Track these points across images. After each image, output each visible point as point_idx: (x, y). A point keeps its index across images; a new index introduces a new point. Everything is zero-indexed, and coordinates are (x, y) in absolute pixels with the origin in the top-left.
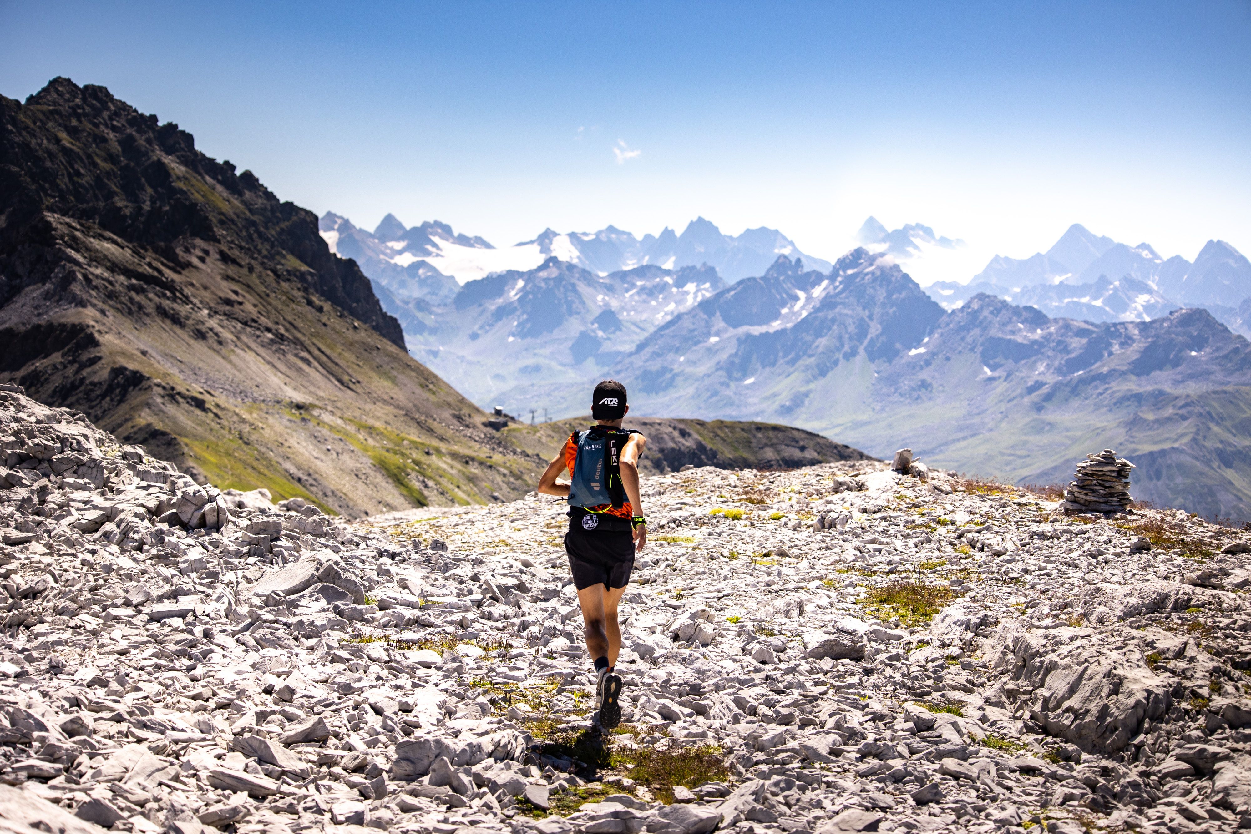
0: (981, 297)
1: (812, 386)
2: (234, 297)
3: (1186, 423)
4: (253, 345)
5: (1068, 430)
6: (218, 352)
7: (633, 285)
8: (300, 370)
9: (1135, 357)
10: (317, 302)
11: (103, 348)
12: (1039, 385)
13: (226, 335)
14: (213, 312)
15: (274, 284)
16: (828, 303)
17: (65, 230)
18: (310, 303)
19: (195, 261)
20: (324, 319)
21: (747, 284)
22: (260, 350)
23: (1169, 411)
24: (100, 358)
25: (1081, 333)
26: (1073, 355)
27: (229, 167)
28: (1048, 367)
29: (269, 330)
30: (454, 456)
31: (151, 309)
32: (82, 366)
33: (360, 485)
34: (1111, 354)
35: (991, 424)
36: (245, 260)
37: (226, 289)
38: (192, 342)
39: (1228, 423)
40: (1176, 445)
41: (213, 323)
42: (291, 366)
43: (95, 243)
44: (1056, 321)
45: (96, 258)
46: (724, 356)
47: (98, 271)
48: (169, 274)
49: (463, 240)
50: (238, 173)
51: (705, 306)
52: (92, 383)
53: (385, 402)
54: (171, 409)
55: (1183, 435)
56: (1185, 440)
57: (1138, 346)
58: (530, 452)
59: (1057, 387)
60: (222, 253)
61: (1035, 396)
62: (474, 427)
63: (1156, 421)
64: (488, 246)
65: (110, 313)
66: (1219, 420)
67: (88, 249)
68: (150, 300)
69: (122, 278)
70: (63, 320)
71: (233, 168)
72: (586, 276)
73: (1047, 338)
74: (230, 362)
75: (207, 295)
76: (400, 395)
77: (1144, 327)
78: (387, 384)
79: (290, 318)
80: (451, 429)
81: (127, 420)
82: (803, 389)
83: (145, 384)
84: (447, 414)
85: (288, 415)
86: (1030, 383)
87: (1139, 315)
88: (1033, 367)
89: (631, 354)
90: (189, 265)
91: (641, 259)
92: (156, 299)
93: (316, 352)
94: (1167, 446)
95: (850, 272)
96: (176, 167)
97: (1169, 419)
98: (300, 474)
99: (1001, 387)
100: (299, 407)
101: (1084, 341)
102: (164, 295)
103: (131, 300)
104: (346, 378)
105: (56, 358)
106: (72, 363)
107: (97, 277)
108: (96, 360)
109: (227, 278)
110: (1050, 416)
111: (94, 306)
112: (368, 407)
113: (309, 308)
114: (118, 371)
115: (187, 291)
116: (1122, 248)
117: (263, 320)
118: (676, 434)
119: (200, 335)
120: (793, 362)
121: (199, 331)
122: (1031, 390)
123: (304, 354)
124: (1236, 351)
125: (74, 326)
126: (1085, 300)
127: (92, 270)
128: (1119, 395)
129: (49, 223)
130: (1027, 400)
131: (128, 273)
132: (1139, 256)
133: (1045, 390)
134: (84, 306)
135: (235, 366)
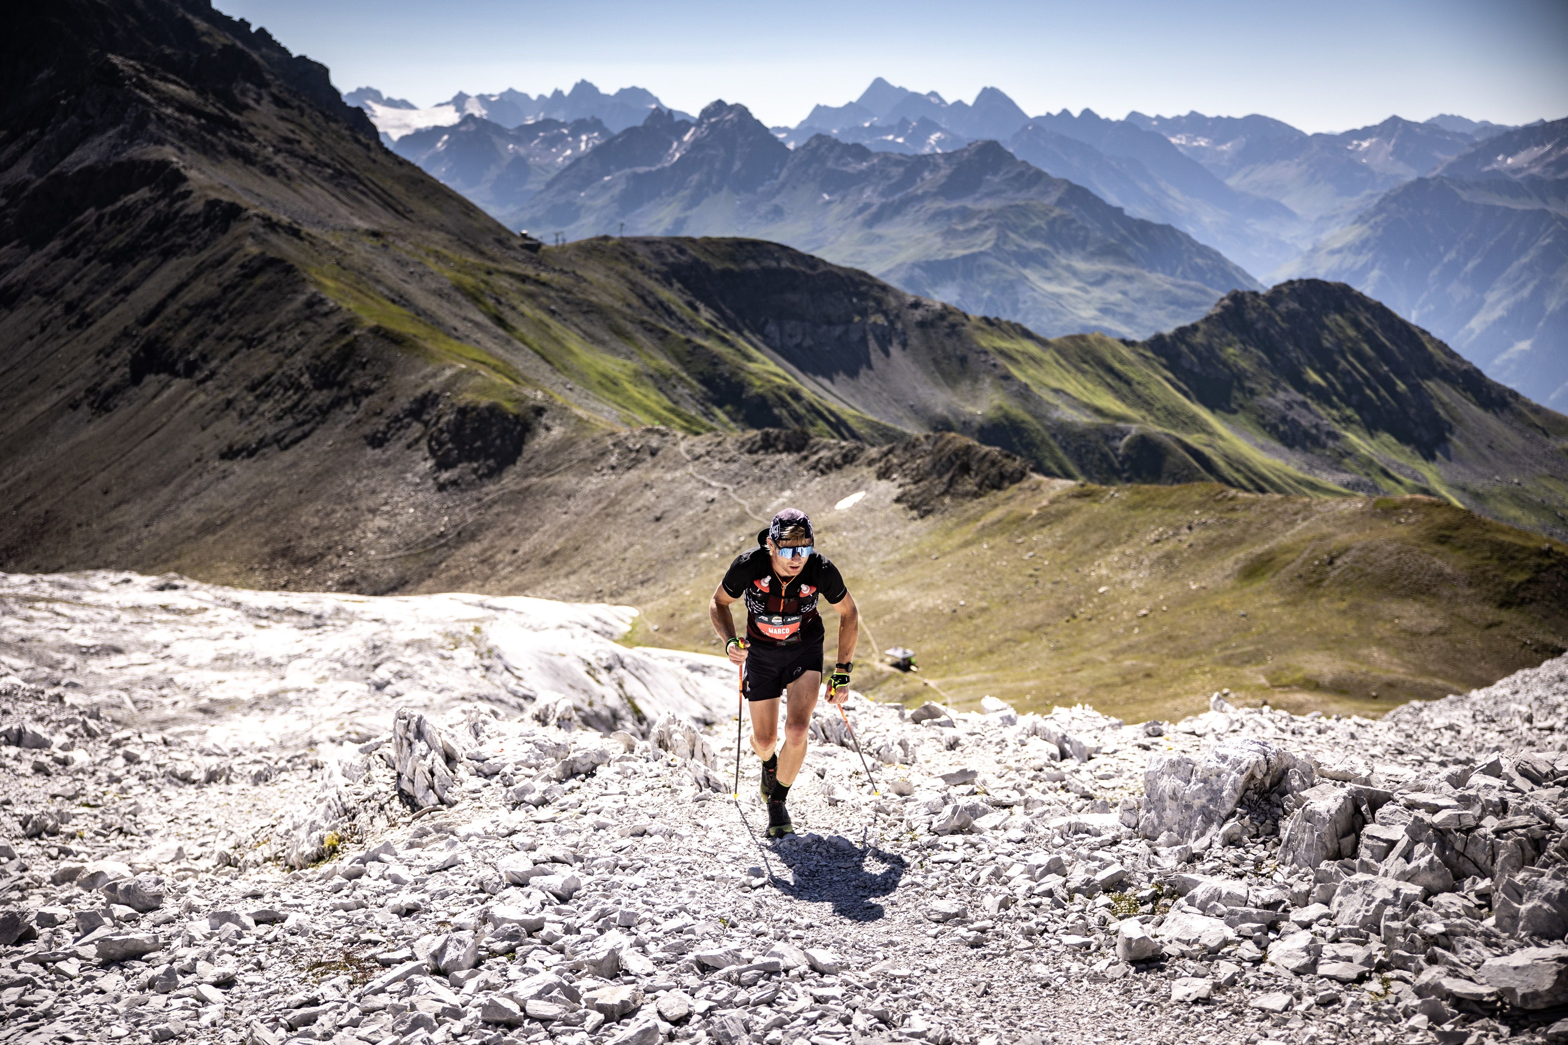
0: (819, 137)
1: (688, 213)
2: (291, 136)
3: (989, 232)
4: (317, 180)
5: (893, 240)
6: (288, 186)
7: (537, 137)
8: (360, 202)
9: (943, 181)
10: (363, 140)
11: (191, 183)
12: (867, 206)
13: (293, 170)
14: (277, 151)
15: (323, 124)
16: (697, 145)
17: (133, 73)
18: (358, 141)
19: (252, 103)
20: (373, 155)
21: (631, 132)
22: (324, 184)
23: (975, 223)
24: (190, 192)
25: (898, 163)
26: (893, 181)
27: (244, 24)
28: (873, 191)
29: (328, 166)
30: (511, 274)
31: (221, 147)
32: (173, 201)
33: (445, 304)
34: (923, 179)
35: (832, 238)
36: (296, 103)
37: (283, 128)
38: (264, 177)
39: (1022, 231)
40: (983, 249)
41: (279, 159)
42: (354, 199)
43: (161, 85)
44: (877, 154)
45: (167, 100)
46: (616, 191)
47: (169, 111)
48: (234, 116)
49: (391, 103)
50: (253, 29)
51: (596, 151)
52: (186, 216)
53: (437, 229)
54: (273, 238)
55: (986, 242)
56: (989, 245)
57: (945, 171)
58: (566, 269)
59: (883, 208)
60: (273, 95)
61: (866, 215)
62: (514, 249)
63: (966, 231)
64: (411, 107)
65: (187, 150)
66: (1015, 229)
67: (156, 90)
68: (221, 139)
69: (191, 118)
70: (144, 158)
71: (248, 25)
72: (499, 130)
73: (872, 168)
74: (301, 195)
75: (267, 133)
76: (448, 222)
77: (947, 157)
78: (435, 212)
79: (343, 154)
80: (495, 250)
81: (236, 250)
82: (682, 215)
83: (244, 215)
84: (490, 239)
85: (370, 241)
86: (860, 205)
87: (933, 148)
88: (861, 191)
89: (541, 192)
90: (247, 107)
91: (537, 115)
92: (225, 138)
93: (371, 185)
94: (975, 250)
95: (713, 120)
96: (201, 25)
97: (975, 230)
98: (392, 296)
99: (837, 209)
100: (375, 234)
101: (901, 170)
102: (232, 135)
103: (203, 137)
104: (400, 208)
105: (144, 193)
106: (162, 197)
107: (169, 116)
108: (188, 193)
109: (282, 118)
110: (878, 230)
111: (172, 144)
112: (425, 233)
113: (356, 146)
114: (213, 204)
115: (251, 130)
116: (916, 95)
117: (321, 157)
118: (674, 250)
119: (271, 171)
120: (674, 193)
121: (268, 167)
122: (861, 211)
123: (361, 187)
124: (1021, 174)
125: (157, 162)
126: (890, 137)
127: (163, 110)
128: (931, 211)
129: (115, 66)
130: (859, 218)
131: (198, 114)
132: (930, 102)
133: (874, 209)
134: (163, 144)
135: (306, 199)
